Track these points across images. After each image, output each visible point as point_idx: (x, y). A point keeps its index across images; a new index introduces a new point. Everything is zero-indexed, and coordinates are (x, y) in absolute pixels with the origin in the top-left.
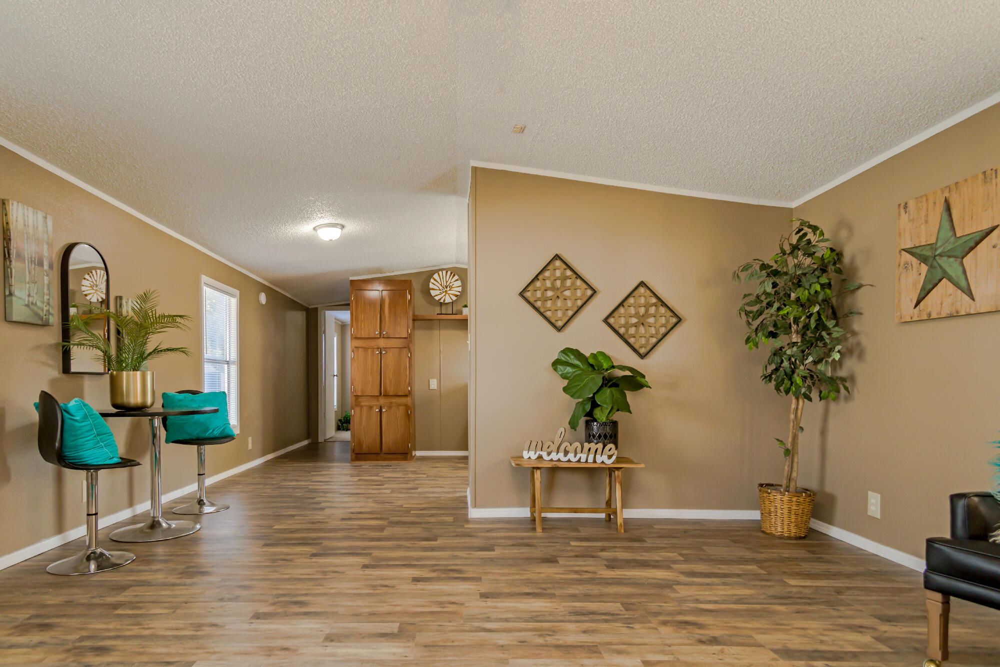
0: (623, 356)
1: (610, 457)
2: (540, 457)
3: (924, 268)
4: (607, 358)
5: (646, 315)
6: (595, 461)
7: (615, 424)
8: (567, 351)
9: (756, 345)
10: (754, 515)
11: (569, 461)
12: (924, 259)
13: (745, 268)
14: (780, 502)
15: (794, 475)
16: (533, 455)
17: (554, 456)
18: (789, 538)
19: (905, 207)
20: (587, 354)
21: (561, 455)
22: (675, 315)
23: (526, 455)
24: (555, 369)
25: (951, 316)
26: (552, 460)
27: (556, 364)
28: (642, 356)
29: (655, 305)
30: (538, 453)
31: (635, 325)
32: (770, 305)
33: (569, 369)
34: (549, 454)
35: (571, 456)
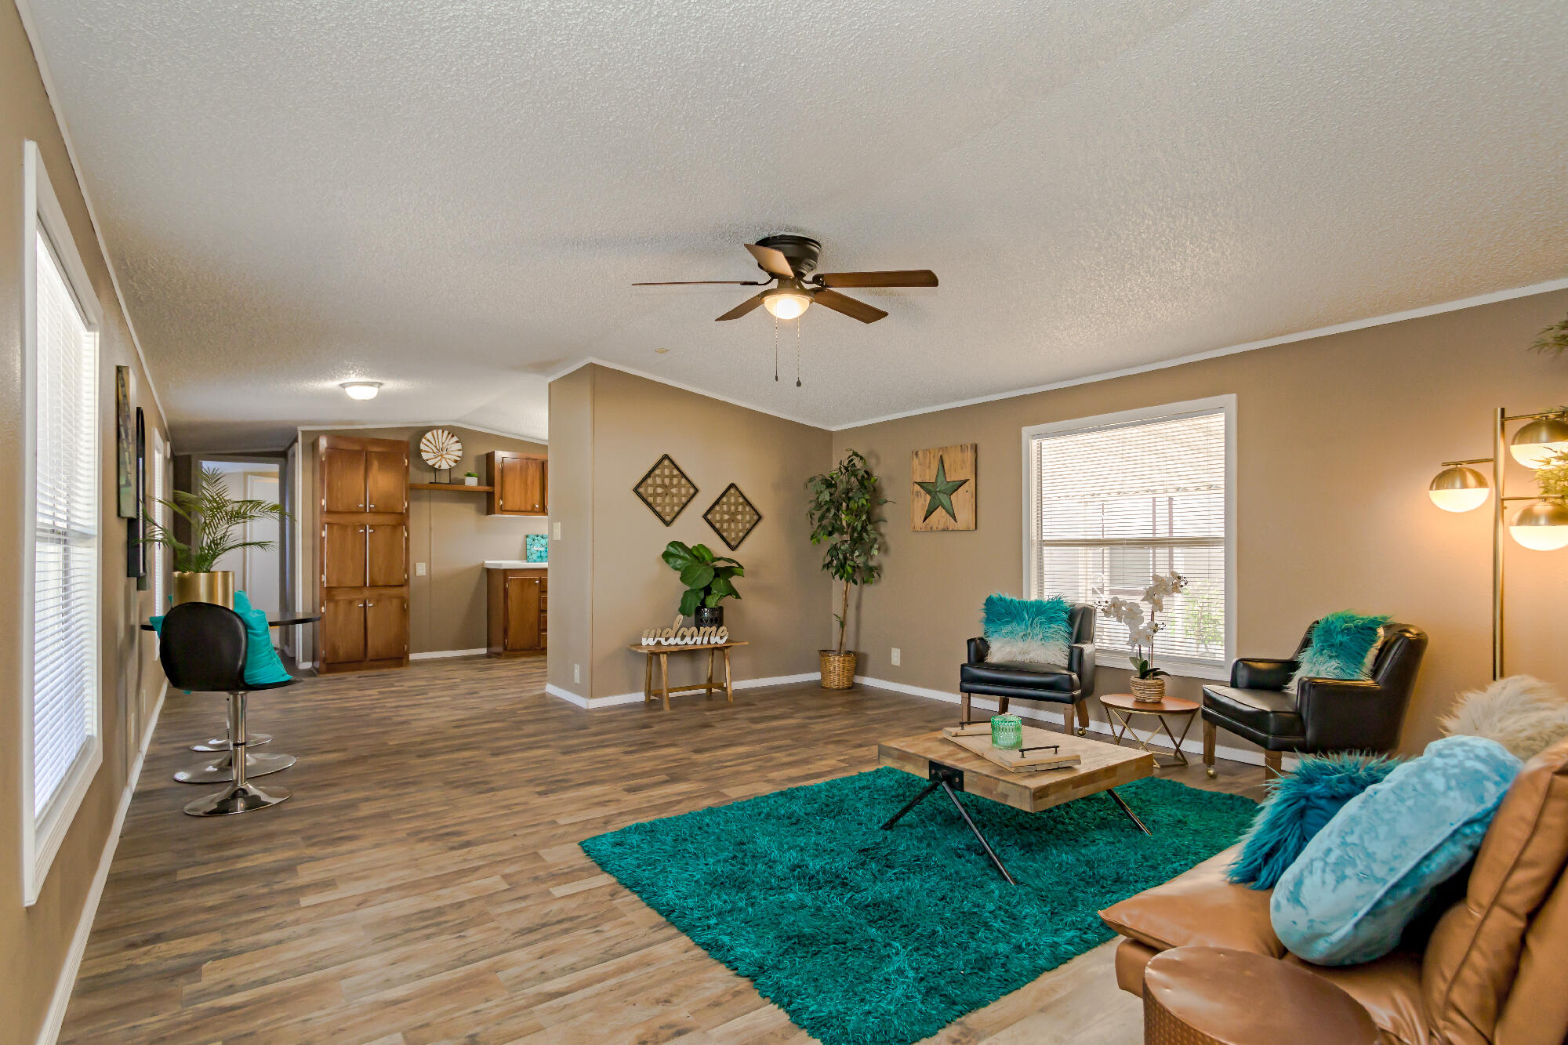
0: (719, 548)
1: (721, 638)
2: (659, 643)
3: (928, 497)
4: (707, 550)
5: (737, 512)
6: (709, 642)
7: (721, 609)
8: (673, 544)
9: (819, 541)
10: (816, 676)
11: (686, 644)
12: (929, 492)
13: (812, 480)
14: (836, 663)
15: (844, 640)
16: (651, 642)
17: (672, 641)
18: (843, 689)
19: (917, 454)
20: (690, 547)
21: (678, 640)
22: (757, 514)
23: (644, 642)
24: (667, 562)
25: (944, 530)
26: (670, 645)
27: (667, 556)
28: (733, 548)
29: (741, 504)
30: (656, 640)
31: (727, 521)
32: (828, 510)
33: (679, 562)
34: (667, 639)
35: (687, 640)
